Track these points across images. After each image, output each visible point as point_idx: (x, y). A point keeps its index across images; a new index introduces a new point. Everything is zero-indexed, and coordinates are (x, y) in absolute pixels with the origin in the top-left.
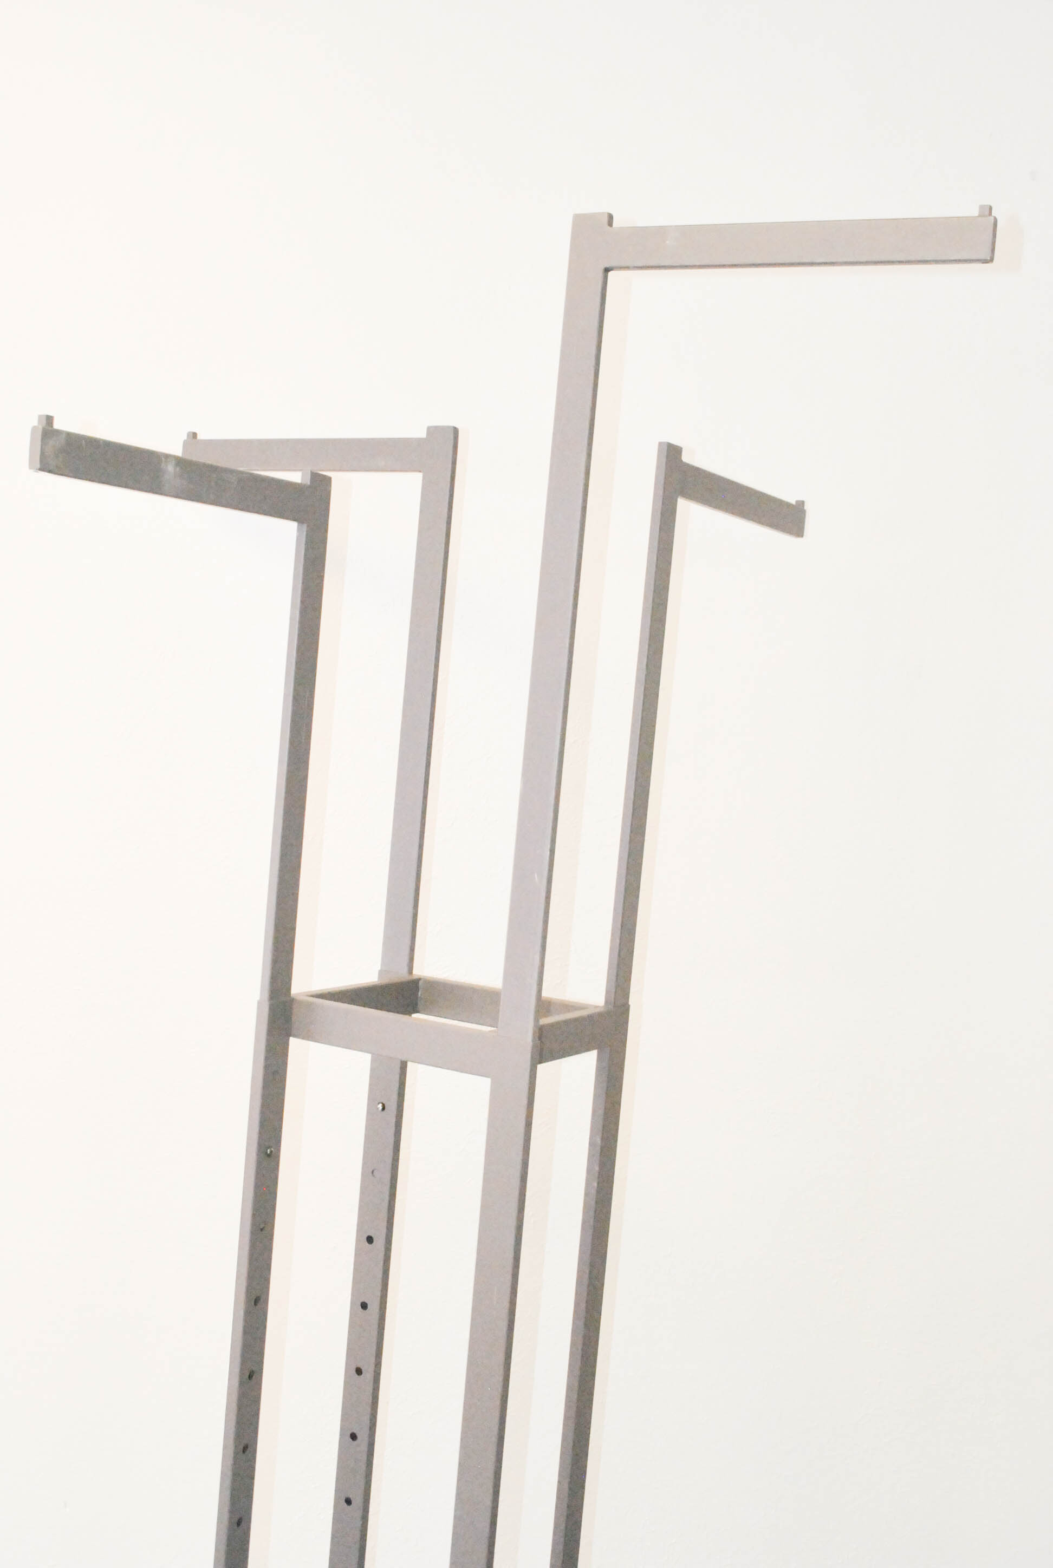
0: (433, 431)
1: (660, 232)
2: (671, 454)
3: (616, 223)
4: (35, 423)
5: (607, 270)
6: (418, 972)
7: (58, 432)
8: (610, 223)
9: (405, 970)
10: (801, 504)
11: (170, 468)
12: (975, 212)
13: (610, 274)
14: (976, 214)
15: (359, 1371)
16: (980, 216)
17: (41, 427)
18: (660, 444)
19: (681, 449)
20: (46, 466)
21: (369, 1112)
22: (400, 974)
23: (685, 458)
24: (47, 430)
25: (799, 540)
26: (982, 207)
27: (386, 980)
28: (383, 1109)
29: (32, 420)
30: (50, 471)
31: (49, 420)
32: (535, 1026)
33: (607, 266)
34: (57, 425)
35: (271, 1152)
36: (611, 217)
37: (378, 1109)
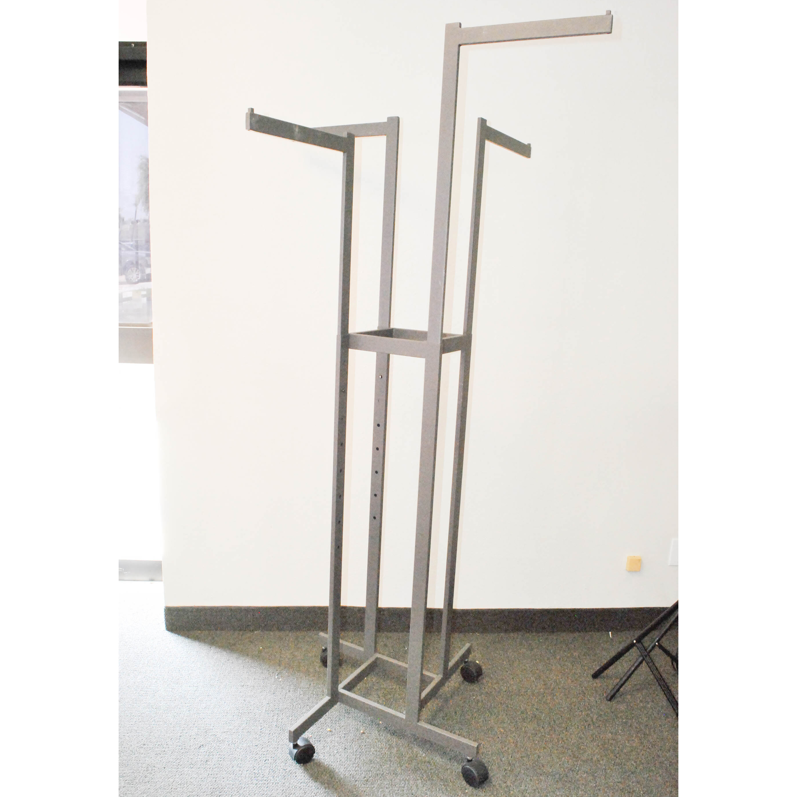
0: (390, 119)
1: (480, 29)
2: (483, 122)
3: (462, 27)
4: (247, 111)
5: (460, 45)
6: (392, 326)
7: (256, 115)
8: (460, 27)
9: (388, 326)
10: (529, 145)
11: (297, 130)
12: (605, 13)
13: (461, 47)
14: (605, 14)
15: (377, 472)
16: (606, 15)
17: (249, 113)
18: (478, 118)
19: (486, 120)
20: (252, 128)
21: (376, 380)
22: (386, 327)
23: (488, 124)
24: (252, 114)
25: (529, 159)
26: (607, 11)
27: (381, 329)
28: (382, 377)
29: (246, 111)
30: (254, 130)
31: (252, 110)
32: (441, 340)
33: (460, 43)
34: (255, 112)
35: (344, 390)
36: (460, 24)
37: (379, 377)
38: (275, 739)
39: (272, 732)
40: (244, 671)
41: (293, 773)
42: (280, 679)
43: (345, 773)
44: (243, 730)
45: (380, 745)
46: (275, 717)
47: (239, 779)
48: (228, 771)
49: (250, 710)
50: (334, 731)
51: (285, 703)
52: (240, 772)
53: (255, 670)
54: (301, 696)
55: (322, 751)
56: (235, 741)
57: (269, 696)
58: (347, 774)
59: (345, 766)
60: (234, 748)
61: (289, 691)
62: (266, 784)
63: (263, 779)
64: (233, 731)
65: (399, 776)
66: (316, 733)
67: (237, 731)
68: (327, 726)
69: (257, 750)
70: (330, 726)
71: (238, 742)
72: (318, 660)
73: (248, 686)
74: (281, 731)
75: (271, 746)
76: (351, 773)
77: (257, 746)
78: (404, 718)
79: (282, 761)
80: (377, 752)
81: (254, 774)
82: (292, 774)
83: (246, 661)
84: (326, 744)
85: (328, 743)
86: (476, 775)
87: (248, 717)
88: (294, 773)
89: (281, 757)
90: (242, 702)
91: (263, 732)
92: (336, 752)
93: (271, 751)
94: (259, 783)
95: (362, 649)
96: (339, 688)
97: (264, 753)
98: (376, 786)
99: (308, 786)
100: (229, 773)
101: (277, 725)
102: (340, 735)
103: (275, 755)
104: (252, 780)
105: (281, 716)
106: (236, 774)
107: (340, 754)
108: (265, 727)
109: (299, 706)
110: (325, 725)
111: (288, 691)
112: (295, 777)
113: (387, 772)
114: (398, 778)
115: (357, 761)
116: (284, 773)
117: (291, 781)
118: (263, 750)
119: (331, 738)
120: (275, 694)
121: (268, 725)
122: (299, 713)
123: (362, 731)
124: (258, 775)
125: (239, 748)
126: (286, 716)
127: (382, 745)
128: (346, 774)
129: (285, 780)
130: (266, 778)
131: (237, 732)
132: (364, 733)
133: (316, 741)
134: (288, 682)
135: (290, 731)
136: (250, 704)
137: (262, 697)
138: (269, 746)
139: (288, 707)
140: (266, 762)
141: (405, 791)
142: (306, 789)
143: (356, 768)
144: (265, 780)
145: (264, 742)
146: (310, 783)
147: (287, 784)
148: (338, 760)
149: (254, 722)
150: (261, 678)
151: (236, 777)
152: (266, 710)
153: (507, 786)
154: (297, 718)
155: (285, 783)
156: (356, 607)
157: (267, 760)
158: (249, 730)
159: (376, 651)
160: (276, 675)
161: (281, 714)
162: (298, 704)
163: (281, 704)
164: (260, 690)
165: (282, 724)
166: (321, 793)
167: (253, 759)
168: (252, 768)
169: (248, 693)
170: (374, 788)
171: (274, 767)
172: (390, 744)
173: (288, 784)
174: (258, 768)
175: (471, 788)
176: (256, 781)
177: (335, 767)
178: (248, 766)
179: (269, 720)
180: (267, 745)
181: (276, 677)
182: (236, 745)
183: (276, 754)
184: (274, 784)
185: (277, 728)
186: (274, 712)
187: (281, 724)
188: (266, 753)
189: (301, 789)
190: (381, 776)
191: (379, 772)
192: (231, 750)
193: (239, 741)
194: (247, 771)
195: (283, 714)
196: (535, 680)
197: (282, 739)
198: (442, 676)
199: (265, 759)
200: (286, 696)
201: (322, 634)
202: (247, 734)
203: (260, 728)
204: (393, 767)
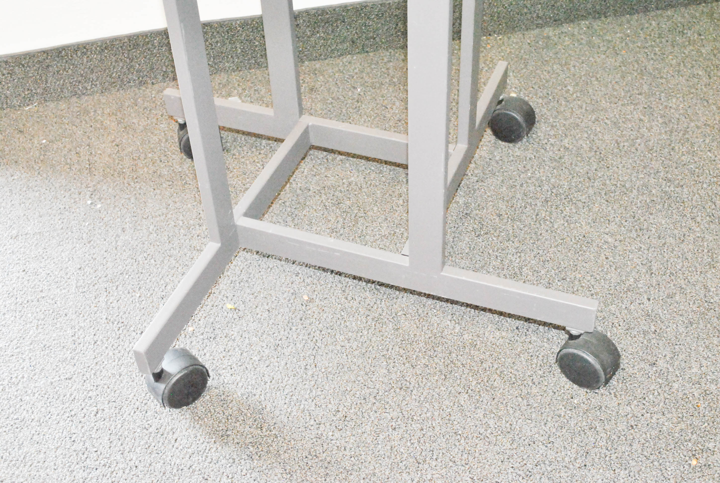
38: (111, 354)
39: (101, 337)
40: (13, 202)
41: (168, 433)
42: (99, 206)
43: (289, 410)
44: (31, 344)
45: (354, 324)
46: (102, 298)
47: (40, 476)
48: (11, 458)
49: (42, 291)
50: (242, 307)
51: (118, 261)
52: (42, 455)
53: (37, 194)
54: (151, 237)
55: (226, 361)
56: (16, 377)
57: (79, 250)
58: (294, 409)
59: (286, 391)
60: (16, 397)
61: (123, 230)
62: (109, 475)
63: (97, 463)
64: (9, 352)
65: (414, 392)
66: (202, 320)
67: (18, 350)
68: (225, 299)
69: (73, 388)
70: (230, 295)
71: (23, 377)
72: (176, 148)
73: (28, 236)
74: (120, 331)
75: (104, 372)
76: (302, 406)
77: (70, 379)
78: (407, 265)
79: (136, 406)
80: (351, 341)
81: (75, 454)
82: (165, 435)
83: (16, 178)
84: (230, 343)
85: (234, 340)
86: (598, 367)
87: (38, 310)
88: (171, 433)
89: (131, 396)
90: (19, 277)
91: (79, 341)
92: (256, 358)
93: (106, 387)
94: (90, 476)
95: (269, 112)
96: (236, 217)
97: (91, 394)
98: (368, 428)
99: (209, 460)
100: (14, 465)
101: (109, 318)
102: (259, 316)
103: (116, 395)
104: (72, 471)
105: (115, 294)
106: (30, 463)
107: (267, 363)
108: (81, 327)
109: (152, 261)
110: (220, 297)
111: (120, 231)
112: (173, 442)
113: (387, 389)
114: (414, 397)
115: (310, 373)
116: (146, 438)
117: (167, 456)
118: (88, 385)
119: (239, 327)
120: (92, 242)
121: (88, 321)
122: (154, 279)
123: (306, 297)
124: (85, 456)
125: (29, 392)
126: (126, 292)
127: (359, 323)
128: (292, 411)
129: (153, 456)
130: (106, 460)
131: (19, 353)
132: (311, 300)
133: (206, 341)
134: (117, 209)
135: (137, 354)
136: (39, 277)
137: (63, 254)
138: (98, 373)
139: (127, 268)
140: (98, 415)
141: (437, 429)
142: (207, 471)
143: (311, 391)
144: (105, 465)
145: (87, 365)
146: (213, 451)
147: (159, 466)
148: (267, 379)
149: (55, 321)
150: (54, 212)
151: (33, 473)
152: (79, 284)
153: (660, 374)
154: (151, 292)
155: (154, 464)
156: (236, 20)
157: (100, 412)
158: (44, 343)
159: (301, 111)
160: (87, 197)
161: (114, 288)
162: (149, 257)
163: (110, 265)
164: (57, 238)
165: (122, 313)
166: (244, 471)
167: (67, 415)
168: (68, 438)
169: (31, 251)
170: (366, 435)
171: (119, 426)
172: (376, 315)
173: (161, 464)
174: (81, 435)
175: (583, 391)
176: (81, 471)
177: (262, 398)
178: (57, 436)
179: (88, 308)
180: (93, 372)
181: (89, 202)
182: (20, 386)
183: (118, 392)
184: (127, 471)
185: (111, 324)
186: (96, 287)
187: (119, 313)
188: (95, 393)
189: (194, 471)
190: (374, 401)
191: (368, 391)
192: (11, 403)
193: (26, 376)
194: (57, 448)
195: (119, 288)
196: (642, 117)
197: (128, 350)
198: (467, 146)
199: (95, 409)
200: (119, 243)
201: (170, 92)
202: (42, 353)
203: (70, 332)
204: (396, 372)
